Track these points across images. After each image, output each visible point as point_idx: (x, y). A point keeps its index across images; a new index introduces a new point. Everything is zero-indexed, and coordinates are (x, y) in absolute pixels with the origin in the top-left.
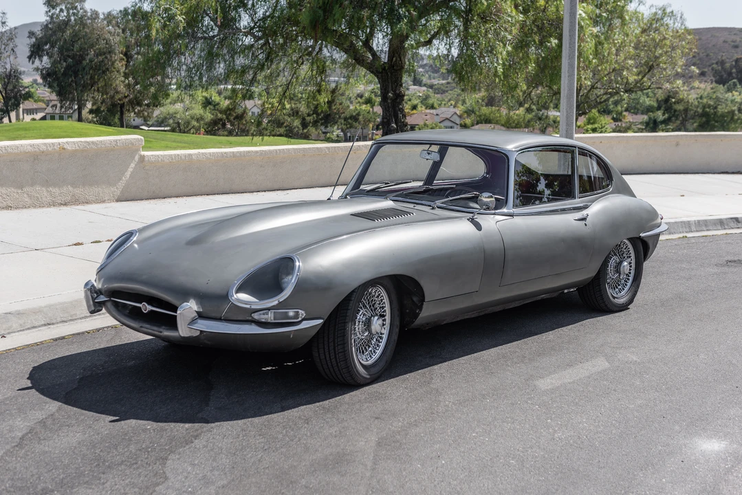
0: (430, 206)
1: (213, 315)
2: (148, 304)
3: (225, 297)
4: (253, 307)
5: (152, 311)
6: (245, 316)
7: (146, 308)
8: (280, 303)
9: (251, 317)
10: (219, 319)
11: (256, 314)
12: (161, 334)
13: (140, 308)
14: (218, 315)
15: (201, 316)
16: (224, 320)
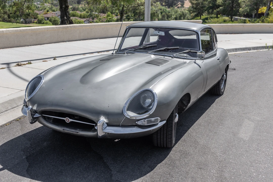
0: (171, 57)
1: (115, 124)
2: (70, 118)
3: (122, 114)
4: (137, 118)
5: (72, 122)
6: (132, 123)
7: (68, 120)
8: (150, 115)
9: (136, 123)
10: (118, 126)
11: (139, 122)
12: (78, 134)
13: (64, 120)
14: (118, 124)
15: (109, 125)
16: (121, 126)
